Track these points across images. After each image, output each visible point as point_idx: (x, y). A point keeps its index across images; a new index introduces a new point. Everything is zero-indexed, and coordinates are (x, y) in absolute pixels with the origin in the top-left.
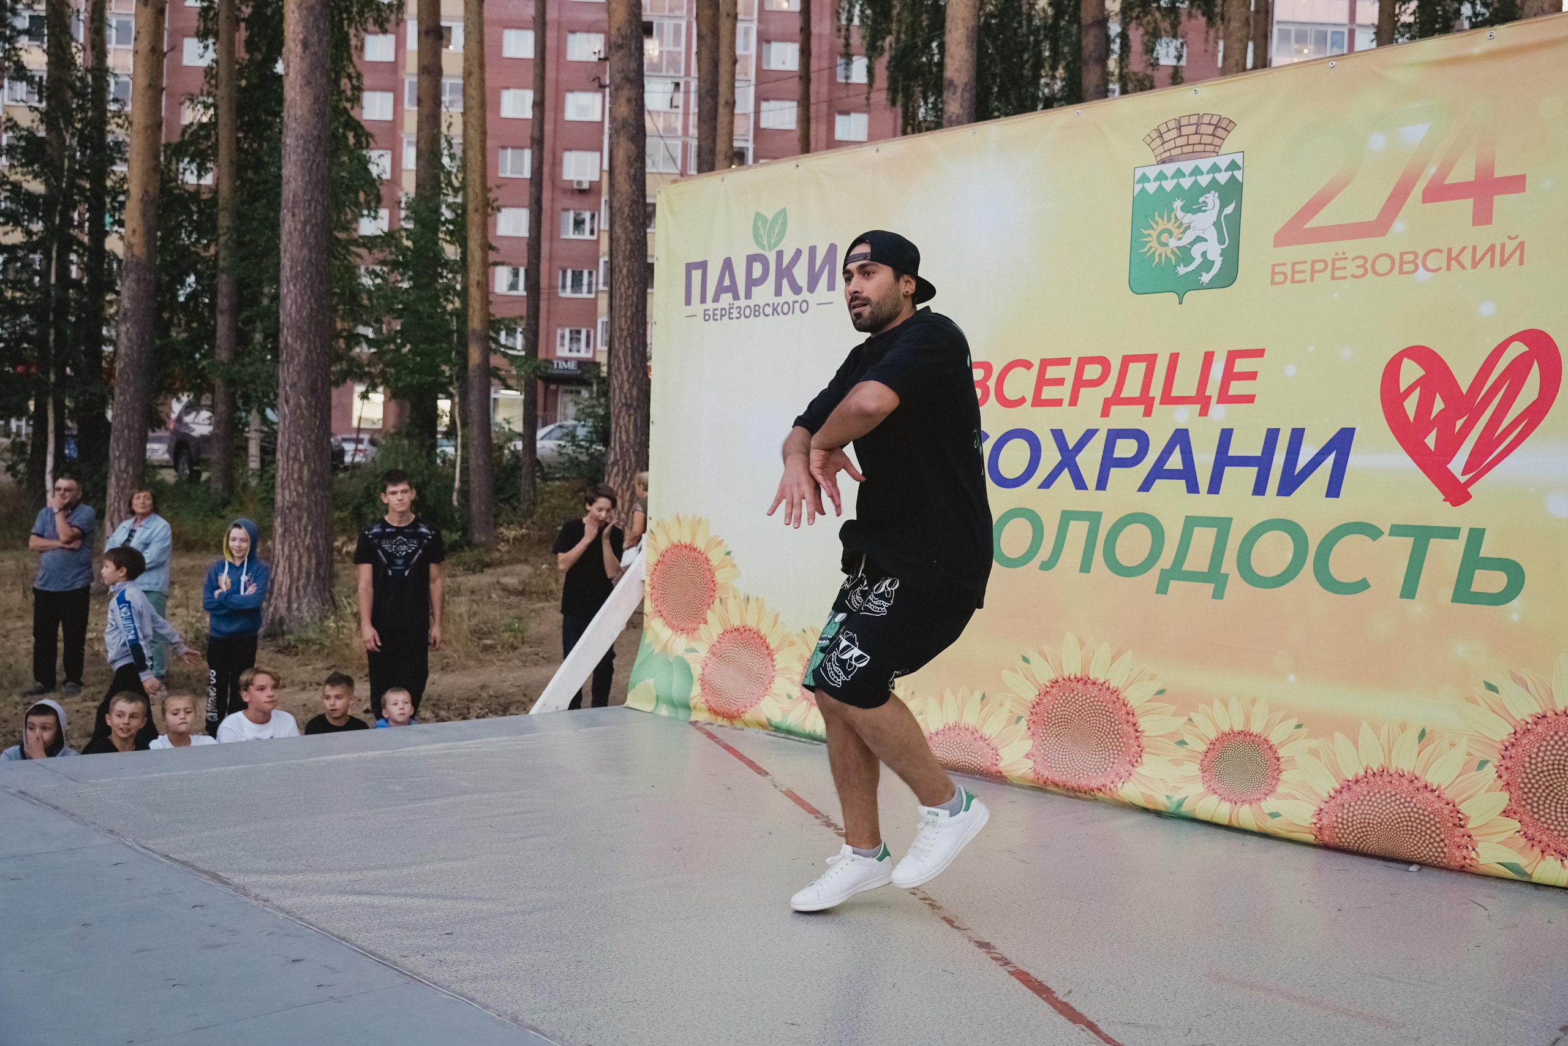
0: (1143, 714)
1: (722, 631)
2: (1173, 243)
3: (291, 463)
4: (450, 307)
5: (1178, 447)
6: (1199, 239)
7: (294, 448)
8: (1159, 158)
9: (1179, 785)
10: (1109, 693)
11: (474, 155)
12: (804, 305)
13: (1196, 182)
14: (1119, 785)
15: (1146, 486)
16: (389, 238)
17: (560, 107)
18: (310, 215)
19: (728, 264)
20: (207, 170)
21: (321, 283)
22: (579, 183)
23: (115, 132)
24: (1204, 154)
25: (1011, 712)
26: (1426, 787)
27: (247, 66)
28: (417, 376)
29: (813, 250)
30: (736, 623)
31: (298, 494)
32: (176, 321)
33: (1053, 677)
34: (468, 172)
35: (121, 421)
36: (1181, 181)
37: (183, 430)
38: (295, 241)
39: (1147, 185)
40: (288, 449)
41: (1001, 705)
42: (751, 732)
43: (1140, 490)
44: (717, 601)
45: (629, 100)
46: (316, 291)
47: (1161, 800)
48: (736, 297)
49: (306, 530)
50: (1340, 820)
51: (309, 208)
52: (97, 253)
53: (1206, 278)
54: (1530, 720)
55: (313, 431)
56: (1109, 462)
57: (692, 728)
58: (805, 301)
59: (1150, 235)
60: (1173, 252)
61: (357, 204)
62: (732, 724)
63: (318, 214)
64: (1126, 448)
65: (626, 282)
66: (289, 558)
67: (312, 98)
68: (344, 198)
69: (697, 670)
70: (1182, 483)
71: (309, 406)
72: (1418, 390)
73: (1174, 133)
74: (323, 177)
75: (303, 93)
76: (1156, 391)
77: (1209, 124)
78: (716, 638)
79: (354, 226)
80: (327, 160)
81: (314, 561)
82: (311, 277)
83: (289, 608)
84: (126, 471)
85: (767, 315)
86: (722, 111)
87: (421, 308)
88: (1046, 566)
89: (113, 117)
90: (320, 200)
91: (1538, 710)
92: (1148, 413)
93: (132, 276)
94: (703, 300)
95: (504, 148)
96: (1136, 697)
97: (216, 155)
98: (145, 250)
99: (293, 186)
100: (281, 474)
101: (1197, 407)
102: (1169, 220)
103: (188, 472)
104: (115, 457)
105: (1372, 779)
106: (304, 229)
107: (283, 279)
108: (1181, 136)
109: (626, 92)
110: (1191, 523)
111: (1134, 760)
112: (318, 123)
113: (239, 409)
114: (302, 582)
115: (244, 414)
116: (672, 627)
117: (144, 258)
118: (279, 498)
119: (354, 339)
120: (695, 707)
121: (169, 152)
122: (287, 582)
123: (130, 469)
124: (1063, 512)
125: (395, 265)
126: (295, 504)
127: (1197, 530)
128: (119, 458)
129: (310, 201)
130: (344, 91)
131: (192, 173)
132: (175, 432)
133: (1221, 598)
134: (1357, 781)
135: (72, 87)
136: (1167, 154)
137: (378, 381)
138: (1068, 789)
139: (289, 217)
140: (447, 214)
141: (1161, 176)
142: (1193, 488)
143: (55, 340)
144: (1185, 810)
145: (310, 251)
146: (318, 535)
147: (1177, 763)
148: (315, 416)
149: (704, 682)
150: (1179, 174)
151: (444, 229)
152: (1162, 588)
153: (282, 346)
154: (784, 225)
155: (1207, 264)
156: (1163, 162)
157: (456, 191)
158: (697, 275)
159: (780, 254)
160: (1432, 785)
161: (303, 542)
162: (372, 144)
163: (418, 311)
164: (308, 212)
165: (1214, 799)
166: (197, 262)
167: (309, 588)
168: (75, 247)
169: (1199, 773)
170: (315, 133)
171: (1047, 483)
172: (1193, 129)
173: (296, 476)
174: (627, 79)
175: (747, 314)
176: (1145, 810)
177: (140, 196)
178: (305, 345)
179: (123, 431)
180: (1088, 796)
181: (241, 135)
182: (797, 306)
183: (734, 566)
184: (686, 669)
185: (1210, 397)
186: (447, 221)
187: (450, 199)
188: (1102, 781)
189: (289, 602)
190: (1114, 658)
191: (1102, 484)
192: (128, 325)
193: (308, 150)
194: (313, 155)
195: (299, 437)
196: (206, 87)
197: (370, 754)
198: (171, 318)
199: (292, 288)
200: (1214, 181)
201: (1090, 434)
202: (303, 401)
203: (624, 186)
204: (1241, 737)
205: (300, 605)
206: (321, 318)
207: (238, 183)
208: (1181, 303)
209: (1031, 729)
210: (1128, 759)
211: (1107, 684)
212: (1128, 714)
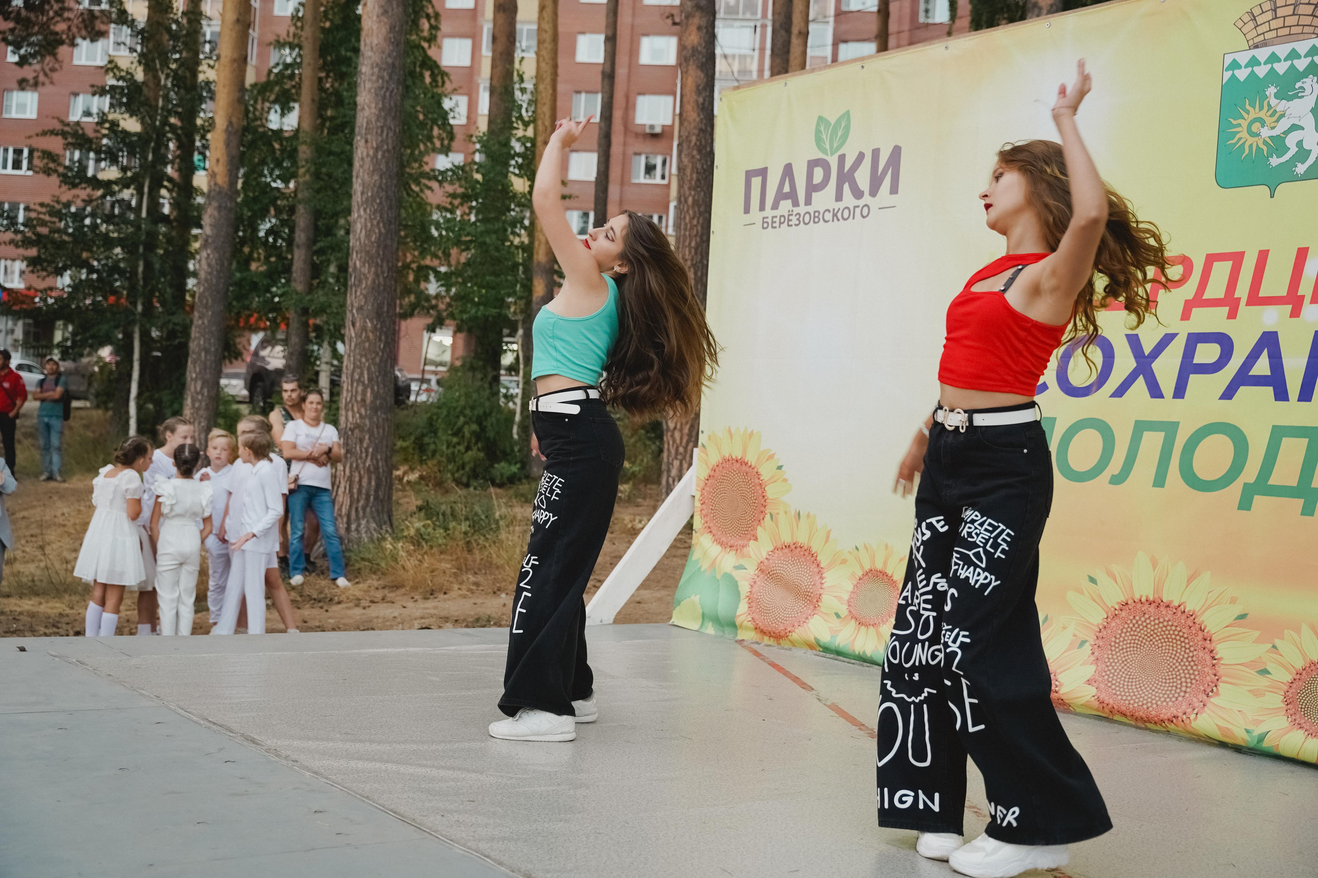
0: (1224, 640)
1: (772, 548)
2: (1266, 133)
3: (355, 384)
4: (516, 241)
5: (1265, 352)
6: (1295, 128)
7: (358, 371)
8: (1251, 43)
9: (1261, 718)
10: (1184, 617)
11: (545, 88)
12: (866, 210)
13: (1292, 66)
14: (1193, 717)
15: (1228, 394)
16: (460, 173)
17: (634, 51)
18: (382, 141)
19: (788, 170)
20: (290, 109)
21: (390, 208)
22: (652, 127)
23: (206, 73)
24: (1302, 36)
25: (1075, 635)
27: (332, 8)
28: (482, 308)
29: (876, 153)
30: (788, 540)
31: (361, 415)
32: (255, 255)
33: (1122, 599)
34: (539, 106)
35: (199, 344)
36: (1276, 66)
37: (259, 364)
38: (366, 166)
39: (1237, 72)
40: (353, 371)
41: (1064, 628)
42: (799, 653)
43: (1221, 398)
44: (768, 517)
45: (699, 28)
46: (385, 216)
47: (1240, 736)
48: (796, 204)
49: (367, 452)
51: (381, 134)
52: (185, 189)
53: (1301, 169)
55: (377, 354)
56: (1188, 368)
57: (738, 646)
58: (866, 205)
59: (1239, 125)
60: (1265, 142)
61: (430, 138)
62: (779, 644)
63: (390, 141)
64: (1207, 353)
65: (691, 212)
66: (350, 479)
67: (388, 27)
68: (417, 131)
69: (744, 588)
70: (1269, 390)
71: (375, 328)
73: (1269, 15)
74: (396, 105)
75: (380, 22)
76: (1242, 291)
77: (1309, 4)
78: (764, 555)
79: (426, 159)
80: (401, 88)
81: (373, 483)
82: (381, 203)
83: (348, 529)
84: (201, 393)
85: (826, 221)
86: (795, 41)
87: (488, 240)
88: (1117, 480)
89: (206, 58)
90: (393, 127)
92: (1232, 315)
93: (215, 204)
94: (762, 208)
95: (578, 92)
96: (1213, 621)
97: (299, 94)
98: (227, 179)
99: (367, 113)
100: (345, 396)
101: (1289, 307)
102: (1261, 109)
103: (262, 404)
104: (192, 379)
106: (375, 155)
107: (354, 204)
108: (1276, 18)
109: (696, 21)
110: (1279, 433)
111: (1208, 690)
112: (392, 51)
113: (311, 342)
114: (362, 503)
115: (316, 348)
116: (721, 544)
117: (226, 186)
118: (342, 420)
119: (423, 273)
120: (741, 626)
121: (255, 92)
122: (347, 502)
123: (205, 391)
124: (1137, 422)
125: (466, 198)
126: (357, 426)
127: (1286, 441)
128: (196, 380)
129: (382, 127)
130: (422, 31)
131: (276, 112)
132: (251, 365)
133: (1312, 514)
135: (169, 30)
136: (1261, 38)
137: (445, 314)
138: (1136, 719)
139: (362, 143)
140: (517, 147)
141: (1254, 62)
142: (1281, 395)
143: (144, 272)
144: (1266, 744)
145: (381, 178)
146: (379, 457)
147: (1257, 693)
148: (380, 340)
149: (750, 599)
150: (1274, 58)
151: (513, 162)
152: (1245, 504)
153: (350, 270)
154: (848, 127)
155: (1303, 154)
156: (1256, 47)
157: (526, 124)
158: (756, 182)
159: (842, 158)
161: (364, 463)
162: (449, 86)
163: (485, 243)
164: (380, 139)
165: (1300, 734)
166: (277, 198)
167: (368, 510)
168: (166, 183)
169: (1283, 705)
170: (390, 61)
171: (1120, 392)
172: (1290, 10)
173: (359, 398)
174: (698, 7)
175: (807, 220)
176: (1223, 745)
177: (225, 127)
178: (373, 269)
179: (200, 355)
180: (1158, 728)
181: (323, 75)
182: (858, 211)
183: (785, 480)
184: (734, 585)
185: (1303, 297)
186: (519, 155)
187: (520, 133)
188: (1173, 711)
189: (349, 523)
190: (1190, 580)
191: (1180, 391)
192: (209, 251)
193: (382, 78)
194: (387, 82)
195: (364, 360)
196: (292, 29)
197: (411, 649)
198: (251, 253)
199: (362, 212)
200: (1312, 64)
201: (1168, 339)
202: (369, 325)
203: (693, 116)
205: (359, 525)
206: (389, 242)
207: (319, 121)
208: (1272, 196)
209: (1096, 654)
210: (1202, 688)
211: (1182, 607)
212: (1205, 640)
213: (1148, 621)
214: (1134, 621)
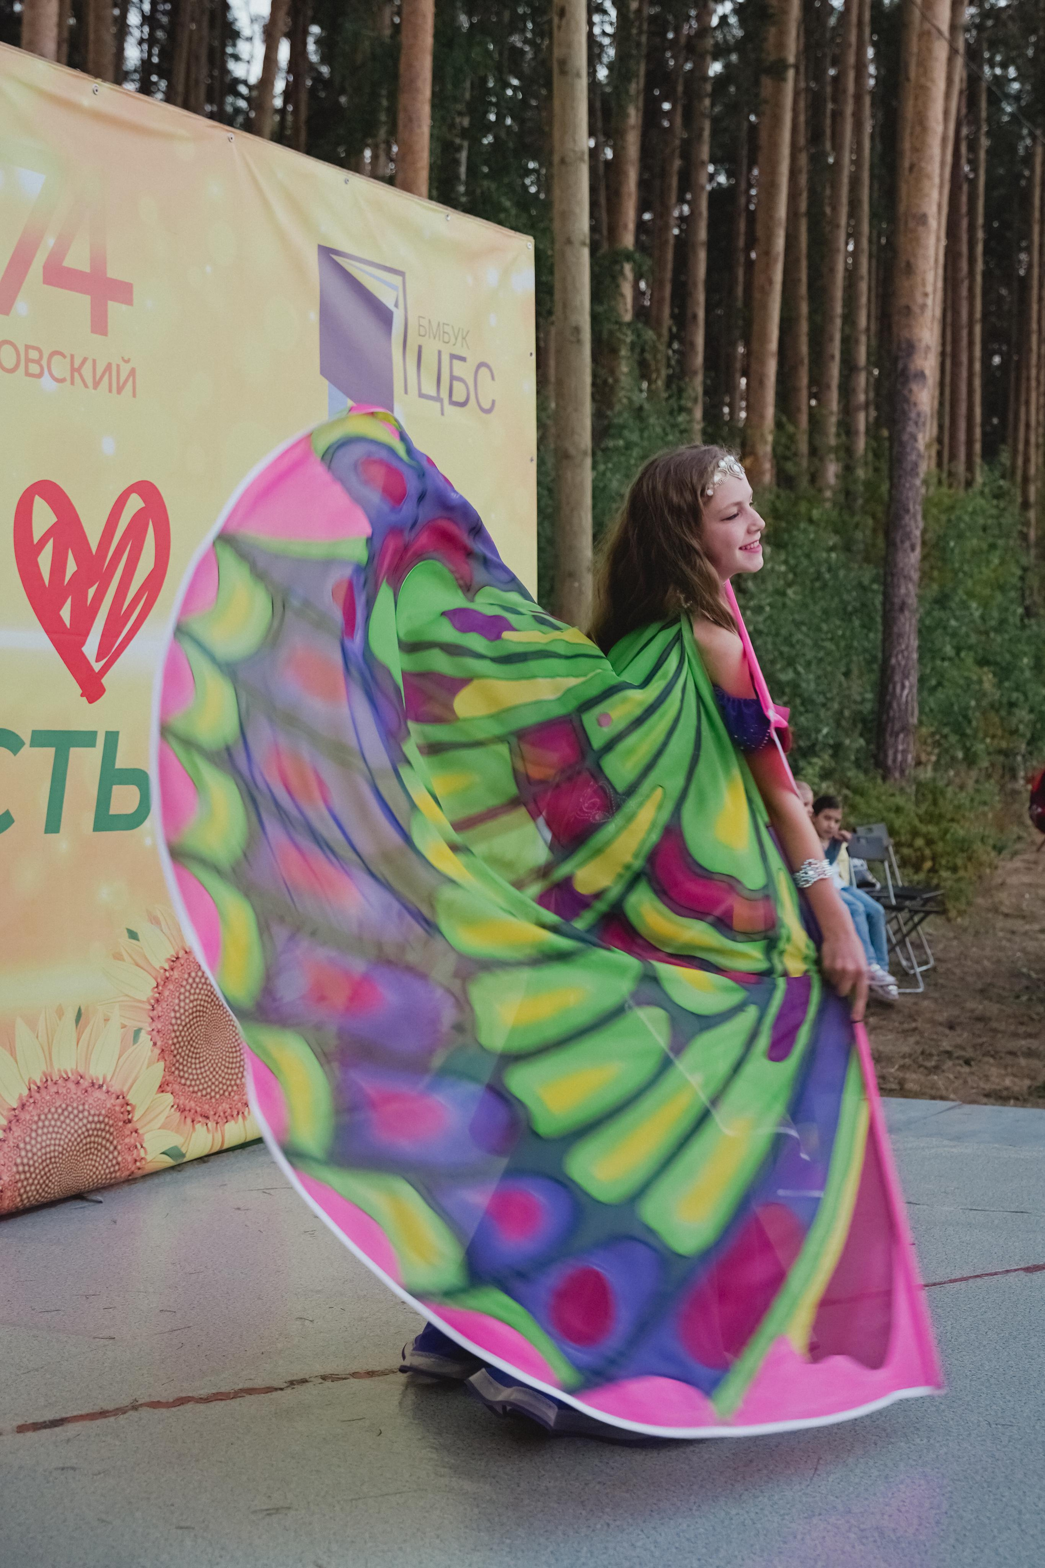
26: (93, 1084)
50: (21, 1168)
54: (167, 968)
72: (51, 542)
91: (171, 952)
105: (37, 1096)
134: (23, 1106)
160: (98, 1079)
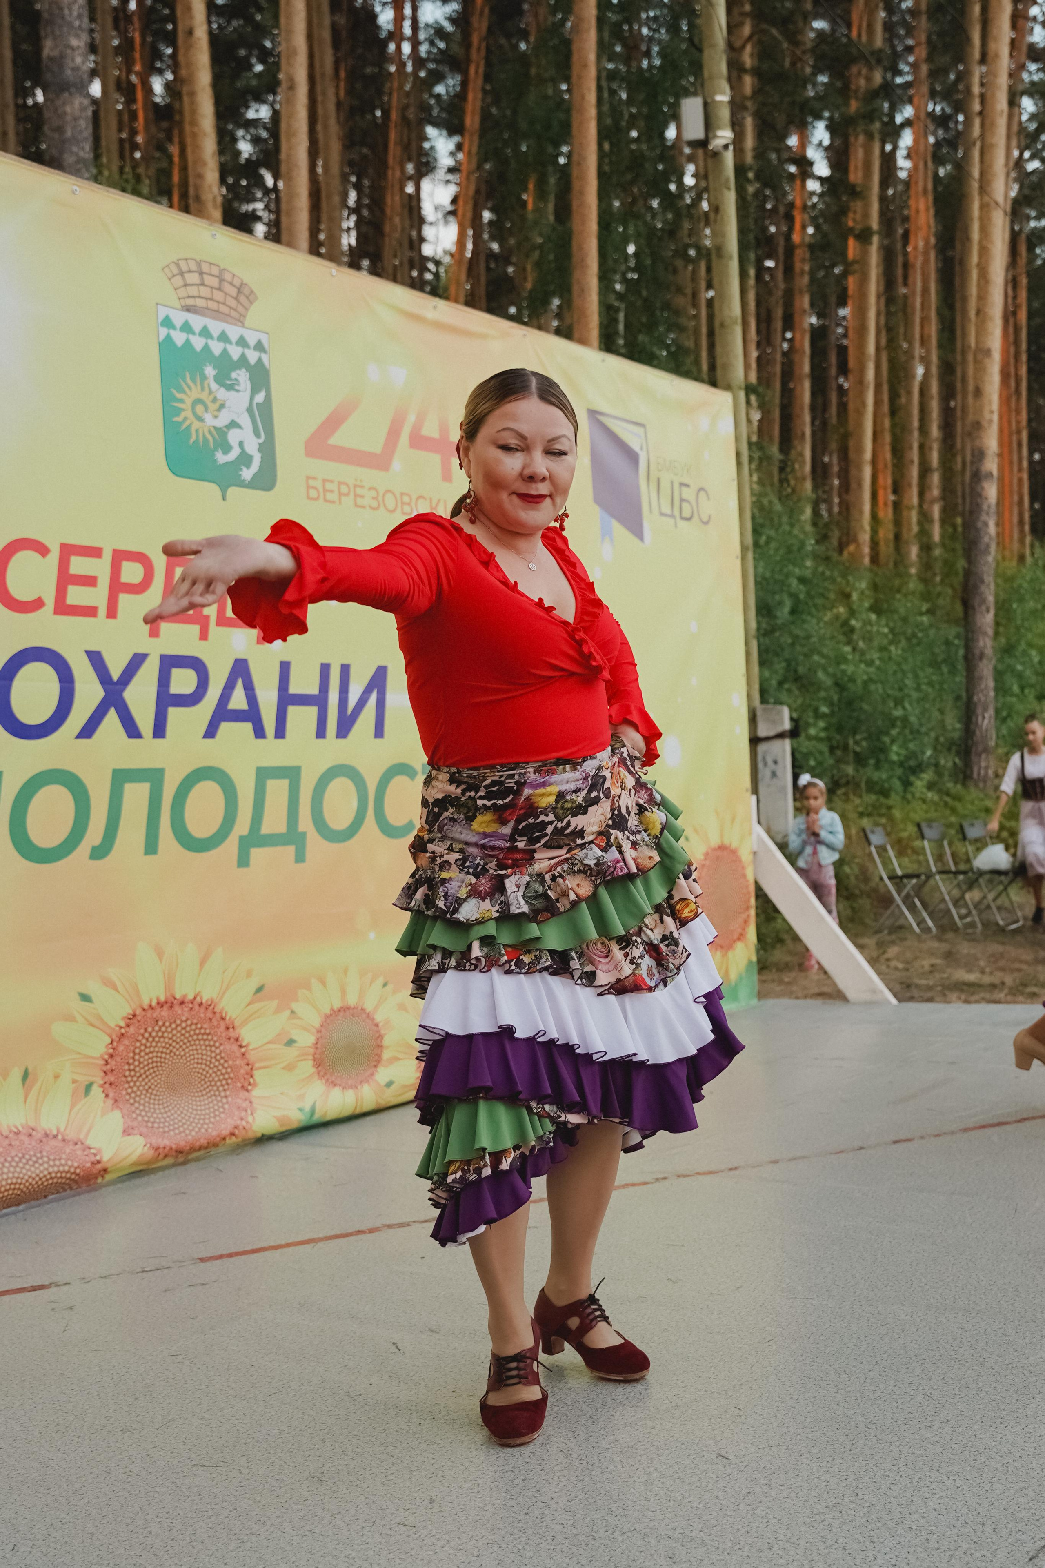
0: (244, 1022)
2: (209, 420)
5: (240, 682)
6: (234, 424)
8: (185, 303)
9: (302, 1091)
10: (202, 1010)
13: (225, 350)
15: (210, 731)
24: (230, 319)
25: (74, 1082)
33: (127, 1011)
36: (211, 343)
39: (173, 334)
41: (57, 1077)
43: (204, 737)
47: (294, 1118)
53: (246, 475)
56: (166, 699)
59: (186, 402)
60: (210, 432)
64: (183, 681)
70: (248, 727)
73: (197, 278)
77: (232, 283)
88: (100, 853)
92: (206, 636)
102: (203, 389)
108: (205, 284)
110: (263, 775)
111: (246, 1084)
124: (115, 772)
127: (270, 783)
133: (302, 860)
136: (192, 302)
141: (187, 328)
142: (259, 731)
144: (317, 1118)
147: (290, 1068)
150: (208, 333)
152: (244, 859)
155: (245, 459)
156: (188, 310)
165: (336, 1093)
169: (313, 1070)
171: (88, 731)
172: (218, 282)
190: (202, 963)
191: (159, 730)
200: (243, 357)
201: (138, 660)
204: (342, 1014)
209: (111, 1095)
210: (239, 1085)
211: (198, 998)
212: (228, 1028)
213: (163, 1029)
214: (147, 1035)
